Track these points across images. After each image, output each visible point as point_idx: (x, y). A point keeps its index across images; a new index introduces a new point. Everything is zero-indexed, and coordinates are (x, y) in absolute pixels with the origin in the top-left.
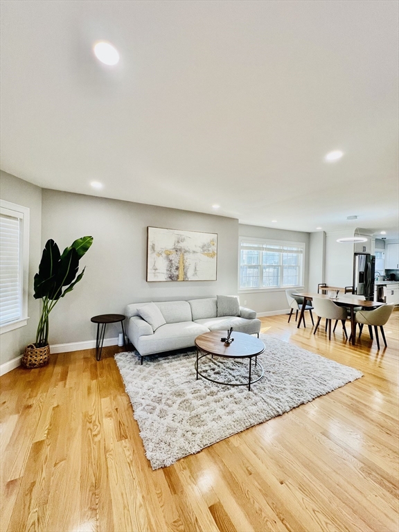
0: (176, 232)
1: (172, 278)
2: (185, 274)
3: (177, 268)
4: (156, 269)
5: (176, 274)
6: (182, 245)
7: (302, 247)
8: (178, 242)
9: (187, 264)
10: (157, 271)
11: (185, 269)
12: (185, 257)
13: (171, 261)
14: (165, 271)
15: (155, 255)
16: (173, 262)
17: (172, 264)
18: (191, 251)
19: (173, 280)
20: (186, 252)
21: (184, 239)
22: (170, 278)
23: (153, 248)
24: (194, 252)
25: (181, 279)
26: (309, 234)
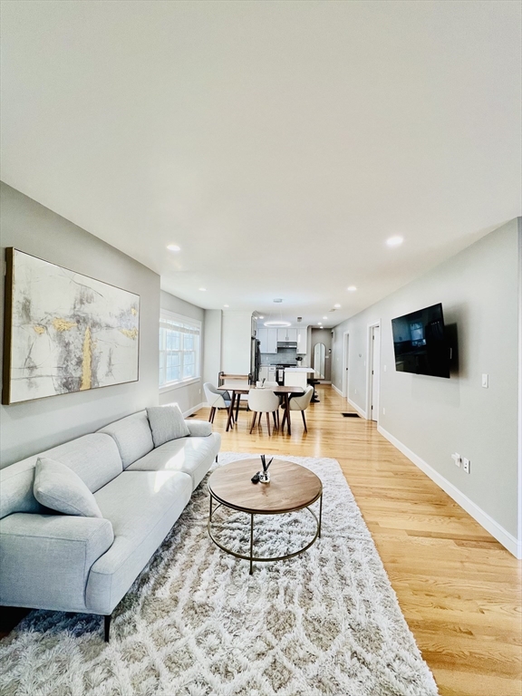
0: (78, 278)
1: (70, 386)
2: (94, 375)
3: (80, 362)
4: (32, 368)
5: (76, 375)
6: (87, 309)
7: (197, 326)
8: (82, 302)
9: (96, 352)
10: (36, 372)
11: (94, 363)
12: (94, 335)
13: (67, 344)
14: (55, 372)
15: (30, 330)
16: (72, 347)
17: (69, 352)
18: (103, 325)
19: (70, 391)
20: (94, 325)
21: (92, 297)
22: (66, 385)
23: (26, 308)
24: (108, 326)
25: (86, 385)
26: (204, 311)
